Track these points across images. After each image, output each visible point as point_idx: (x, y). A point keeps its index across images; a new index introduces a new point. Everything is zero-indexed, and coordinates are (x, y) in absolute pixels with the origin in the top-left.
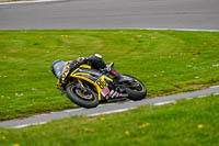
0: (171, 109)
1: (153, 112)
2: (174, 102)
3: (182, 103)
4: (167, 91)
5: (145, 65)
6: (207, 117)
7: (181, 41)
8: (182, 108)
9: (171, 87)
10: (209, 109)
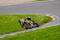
0: (15, 36)
1: (10, 37)
2: (16, 34)
3: (18, 34)
4: (14, 31)
5: (8, 24)
6: (25, 38)
7: (18, 17)
8: (18, 36)
9: (15, 30)
10: (26, 36)
